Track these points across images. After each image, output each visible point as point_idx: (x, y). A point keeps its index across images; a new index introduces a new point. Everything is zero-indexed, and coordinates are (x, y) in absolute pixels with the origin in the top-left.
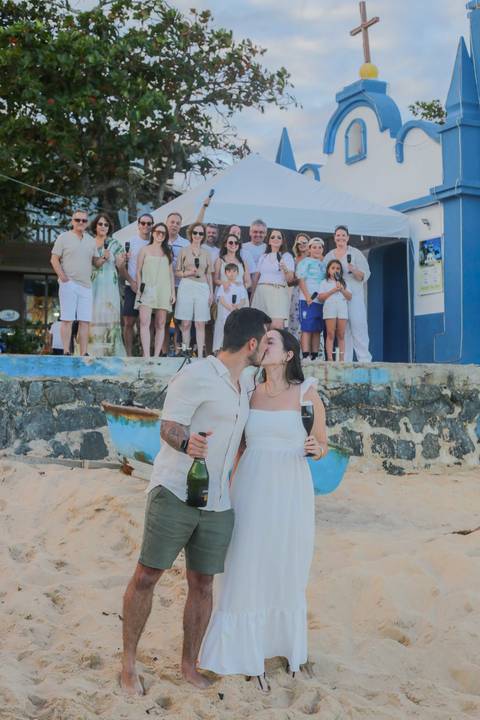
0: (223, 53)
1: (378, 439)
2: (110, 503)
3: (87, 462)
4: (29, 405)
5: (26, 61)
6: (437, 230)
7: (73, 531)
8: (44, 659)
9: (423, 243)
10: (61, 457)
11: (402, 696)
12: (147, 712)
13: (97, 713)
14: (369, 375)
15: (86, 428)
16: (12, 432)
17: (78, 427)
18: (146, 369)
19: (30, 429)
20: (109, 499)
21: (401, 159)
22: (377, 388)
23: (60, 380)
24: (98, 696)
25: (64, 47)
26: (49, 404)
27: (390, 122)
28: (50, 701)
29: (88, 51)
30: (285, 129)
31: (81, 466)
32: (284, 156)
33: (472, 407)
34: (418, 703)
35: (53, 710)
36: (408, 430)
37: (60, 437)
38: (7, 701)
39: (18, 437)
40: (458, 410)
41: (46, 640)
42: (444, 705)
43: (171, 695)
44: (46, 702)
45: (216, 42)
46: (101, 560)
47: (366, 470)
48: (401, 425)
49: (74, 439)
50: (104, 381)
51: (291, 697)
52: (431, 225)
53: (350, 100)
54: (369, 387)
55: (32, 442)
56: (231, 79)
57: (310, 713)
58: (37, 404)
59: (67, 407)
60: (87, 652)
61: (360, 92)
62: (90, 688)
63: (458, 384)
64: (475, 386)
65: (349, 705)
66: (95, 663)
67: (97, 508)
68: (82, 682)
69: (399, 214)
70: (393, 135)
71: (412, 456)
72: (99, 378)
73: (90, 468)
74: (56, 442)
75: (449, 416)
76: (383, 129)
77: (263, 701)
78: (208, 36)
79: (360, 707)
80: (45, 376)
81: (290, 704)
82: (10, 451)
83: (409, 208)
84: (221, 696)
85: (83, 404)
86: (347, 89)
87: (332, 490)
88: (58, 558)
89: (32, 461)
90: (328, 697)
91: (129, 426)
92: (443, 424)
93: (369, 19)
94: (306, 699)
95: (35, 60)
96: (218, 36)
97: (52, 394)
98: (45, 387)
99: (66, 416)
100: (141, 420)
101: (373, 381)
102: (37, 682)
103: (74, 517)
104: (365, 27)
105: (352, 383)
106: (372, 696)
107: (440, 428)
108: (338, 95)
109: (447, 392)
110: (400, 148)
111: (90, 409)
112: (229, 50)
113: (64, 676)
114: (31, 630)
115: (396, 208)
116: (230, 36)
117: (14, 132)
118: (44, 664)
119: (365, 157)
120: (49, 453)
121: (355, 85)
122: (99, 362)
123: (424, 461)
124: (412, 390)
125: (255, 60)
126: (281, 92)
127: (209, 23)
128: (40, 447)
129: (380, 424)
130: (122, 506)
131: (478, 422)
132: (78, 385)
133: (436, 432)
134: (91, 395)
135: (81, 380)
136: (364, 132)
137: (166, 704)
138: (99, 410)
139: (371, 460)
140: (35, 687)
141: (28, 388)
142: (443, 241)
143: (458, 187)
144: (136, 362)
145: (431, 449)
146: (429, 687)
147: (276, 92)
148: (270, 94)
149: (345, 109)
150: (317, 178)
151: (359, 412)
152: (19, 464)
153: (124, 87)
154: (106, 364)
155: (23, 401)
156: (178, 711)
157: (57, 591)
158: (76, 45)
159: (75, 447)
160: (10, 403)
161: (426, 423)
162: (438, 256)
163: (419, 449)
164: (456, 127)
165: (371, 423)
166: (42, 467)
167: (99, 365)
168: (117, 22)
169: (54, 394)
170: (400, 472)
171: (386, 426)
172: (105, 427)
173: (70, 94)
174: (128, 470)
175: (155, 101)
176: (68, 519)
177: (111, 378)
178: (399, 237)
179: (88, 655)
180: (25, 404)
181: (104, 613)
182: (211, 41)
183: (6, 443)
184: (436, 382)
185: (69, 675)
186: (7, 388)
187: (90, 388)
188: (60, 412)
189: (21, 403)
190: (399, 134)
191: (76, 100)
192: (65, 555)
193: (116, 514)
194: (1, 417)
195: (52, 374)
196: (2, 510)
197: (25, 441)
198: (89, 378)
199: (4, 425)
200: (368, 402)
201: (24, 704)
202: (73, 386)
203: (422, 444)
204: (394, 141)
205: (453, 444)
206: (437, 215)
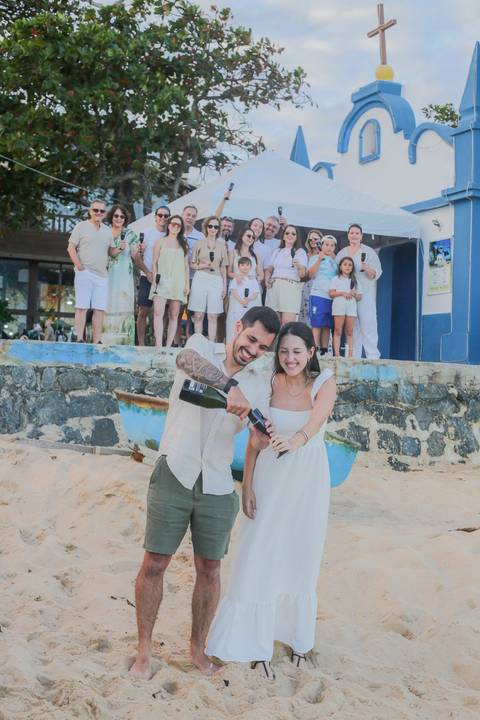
0: (242, 50)
1: (385, 435)
2: (123, 488)
3: (98, 448)
4: (42, 390)
5: (48, 52)
6: (447, 232)
7: (83, 516)
8: (54, 640)
9: (433, 244)
10: (72, 442)
11: (404, 689)
12: (154, 696)
13: (104, 695)
14: (378, 372)
15: (98, 415)
16: (25, 416)
17: (91, 413)
18: (159, 359)
19: (43, 414)
20: (119, 485)
21: (413, 161)
22: (385, 385)
23: (74, 367)
24: (106, 678)
25: (85, 40)
26: (62, 390)
27: (405, 124)
28: (57, 682)
29: (108, 45)
30: (300, 128)
31: (92, 452)
32: (299, 154)
33: (478, 406)
34: (419, 696)
35: (61, 691)
36: (414, 427)
37: (72, 423)
38: (16, 680)
39: (30, 421)
40: (463, 409)
41: (55, 622)
42: (445, 699)
43: (178, 680)
44: (54, 683)
45: (234, 39)
46: (110, 544)
47: (372, 465)
48: (408, 422)
49: (86, 425)
50: (117, 369)
51: (296, 686)
52: (442, 226)
53: (366, 100)
54: (377, 384)
55: (45, 427)
56: (248, 77)
57: (314, 703)
58: (51, 390)
59: (79, 393)
60: (95, 635)
61: (375, 93)
62: (98, 671)
63: (465, 384)
65: (352, 695)
66: (102, 646)
67: (107, 493)
68: (90, 664)
69: (410, 214)
70: (407, 137)
71: (417, 453)
72: (111, 366)
73: (101, 454)
74: (68, 428)
75: (455, 415)
76: (397, 130)
77: (268, 690)
78: (227, 34)
79: (364, 698)
80: (59, 362)
81: (295, 693)
82: (22, 435)
83: (420, 209)
84: (227, 683)
85: (95, 390)
86: (363, 90)
87: (340, 484)
88: (67, 542)
89: (45, 446)
90: (332, 688)
91: (141, 414)
92: (449, 422)
93: (386, 21)
94: (310, 689)
95: (56, 51)
96: (237, 34)
97: (65, 380)
98: (59, 373)
99: (79, 402)
100: (153, 408)
101: (381, 378)
102: (45, 663)
103: (85, 502)
104: (383, 30)
105: (360, 379)
106: (374, 688)
107: (446, 426)
108: (353, 95)
109: (454, 391)
110: (413, 149)
111: (102, 396)
112: (247, 48)
113: (72, 657)
114: (41, 612)
115: (406, 208)
116: (248, 34)
117: (34, 122)
118: (52, 645)
119: (378, 158)
120: (61, 438)
121: (371, 86)
122: (113, 350)
123: (429, 458)
124: (419, 388)
125: (273, 59)
126: (297, 91)
127: (229, 21)
128: (51, 432)
129: (387, 420)
130: (133, 492)
132: (91, 373)
133: (441, 430)
134: (104, 383)
135: (94, 367)
136: (378, 133)
137: (172, 688)
138: (111, 397)
139: (377, 456)
140: (44, 668)
141: (42, 374)
142: (452, 243)
143: (469, 190)
144: (149, 352)
145: (437, 447)
146: (431, 681)
147: (293, 91)
148: (287, 91)
149: (361, 109)
150: (331, 176)
151: (367, 408)
152: (32, 448)
153: (143, 82)
154: (118, 352)
155: (36, 386)
156: (184, 696)
157: (66, 574)
158: (96, 38)
159: (87, 433)
160: (24, 388)
161: (432, 421)
162: (448, 257)
163: (424, 446)
164: (469, 131)
165: (378, 420)
166: (54, 452)
167: (112, 353)
168: (138, 17)
169: (68, 381)
170: (405, 468)
171: (393, 423)
172: (117, 415)
173: (90, 86)
174: (139, 458)
175: (173, 96)
176: (79, 504)
177: (125, 367)
178: (410, 237)
179: (96, 638)
180: (39, 389)
181: (112, 597)
182: (230, 38)
183: (19, 426)
184: (442, 381)
185: (76, 657)
186: (22, 373)
187: (102, 376)
188: (72, 398)
189: (35, 388)
190: (413, 136)
191: (96, 92)
192: (75, 539)
193: (126, 500)
194: (14, 401)
195: (66, 361)
196: (14, 492)
197: (38, 426)
198: (102, 365)
199: (16, 409)
200: (375, 399)
201: (32, 684)
202: (86, 373)
203: (428, 441)
204: (407, 143)
205: (458, 442)
206: (448, 216)
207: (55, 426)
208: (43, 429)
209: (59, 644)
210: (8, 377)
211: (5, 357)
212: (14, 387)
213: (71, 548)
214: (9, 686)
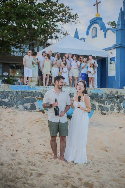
0: (62, 9)
1: (100, 106)
2: (40, 119)
3: (33, 111)
4: (18, 97)
5: (13, 11)
6: (114, 55)
7: (31, 126)
8: (28, 153)
9: (111, 58)
10: (25, 109)
11: (106, 162)
15: (31, 103)
16: (14, 103)
17: (29, 102)
18: (45, 89)
19: (18, 103)
20: (39, 119)
21: (105, 37)
22: (100, 94)
23: (25, 91)
25: (22, 7)
26: (23, 97)
27: (103, 28)
28: (31, 161)
29: (28, 9)
30: (76, 29)
31: (31, 111)
32: (76, 36)
33: (122, 99)
34: (110, 164)
35: (33, 163)
36: (107, 104)
37: (25, 105)
38: (22, 161)
39: (15, 104)
40: (119, 100)
41: (28, 150)
42: (116, 164)
44: (30, 162)
45: (60, 6)
46: (38, 133)
47: (97, 113)
48: (105, 103)
49: (28, 105)
50: (35, 92)
53: (93, 22)
54: (98, 94)
56: (63, 15)
58: (20, 97)
59: (27, 98)
60: (37, 152)
61: (96, 20)
63: (119, 94)
64: (123, 94)
65: (95, 164)
67: (37, 121)
69: (104, 51)
70: (104, 31)
71: (108, 111)
72: (34, 91)
73: (33, 112)
74: (24, 106)
75: (117, 101)
76: (101, 30)
78: (57, 5)
79: (97, 164)
80: (22, 90)
82: (13, 108)
83: (107, 49)
85: (30, 97)
86: (92, 19)
89: (20, 110)
92: (115, 103)
93: (98, 2)
95: (15, 10)
97: (23, 95)
98: (22, 93)
99: (27, 100)
101: (99, 92)
102: (27, 158)
103: (31, 123)
104: (97, 4)
105: (94, 93)
106: (100, 162)
107: (114, 104)
108: (90, 21)
109: (116, 95)
111: (32, 98)
113: (33, 157)
114: (25, 147)
115: (104, 49)
116: (63, 5)
117: (9, 29)
118: (28, 154)
119: (96, 36)
120: (23, 108)
121: (94, 18)
122: (34, 87)
123: (111, 112)
124: (108, 95)
125: (70, 11)
126: (76, 19)
127: (58, 2)
128: (21, 107)
129: (100, 103)
130: (43, 121)
131: (124, 103)
132: (29, 93)
134: (32, 95)
135: (30, 91)
136: (97, 30)
138: (34, 98)
139: (98, 111)
141: (18, 93)
142: (115, 58)
143: (120, 45)
144: (43, 87)
145: (112, 109)
146: (112, 161)
147: (75, 19)
148: (73, 20)
149: (92, 24)
150: (85, 41)
151: (95, 100)
152: (17, 111)
153: (37, 18)
154: (36, 88)
155: (16, 96)
157: (29, 139)
158: (25, 7)
159: (29, 107)
160: (13, 97)
161: (111, 103)
162: (114, 62)
163: (109, 109)
164: (119, 30)
165: (98, 103)
166: (23, 112)
167: (34, 88)
168: (35, 1)
169: (24, 94)
170: (105, 114)
171: (102, 103)
172: (36, 102)
173: (23, 19)
174: (44, 113)
176: (30, 123)
177: (37, 91)
178: (105, 57)
181: (40, 144)
182: (59, 6)
183: (13, 106)
184: (114, 93)
186: (13, 93)
187: (32, 93)
188: (25, 99)
189: (16, 97)
190: (105, 31)
191: (25, 21)
192: (30, 131)
193: (41, 122)
194: (11, 100)
195: (23, 90)
196: (14, 121)
197: (17, 105)
198: (32, 91)
199: (12, 101)
200: (97, 98)
201: (26, 162)
202: (28, 93)
203: (110, 108)
204: (104, 33)
205: (117, 108)
206: (114, 51)
207: (21, 105)
208: (18, 106)
209: (30, 154)
210: (10, 94)
211: (9, 89)
212: (11, 97)
213: (29, 133)
214: (21, 162)
